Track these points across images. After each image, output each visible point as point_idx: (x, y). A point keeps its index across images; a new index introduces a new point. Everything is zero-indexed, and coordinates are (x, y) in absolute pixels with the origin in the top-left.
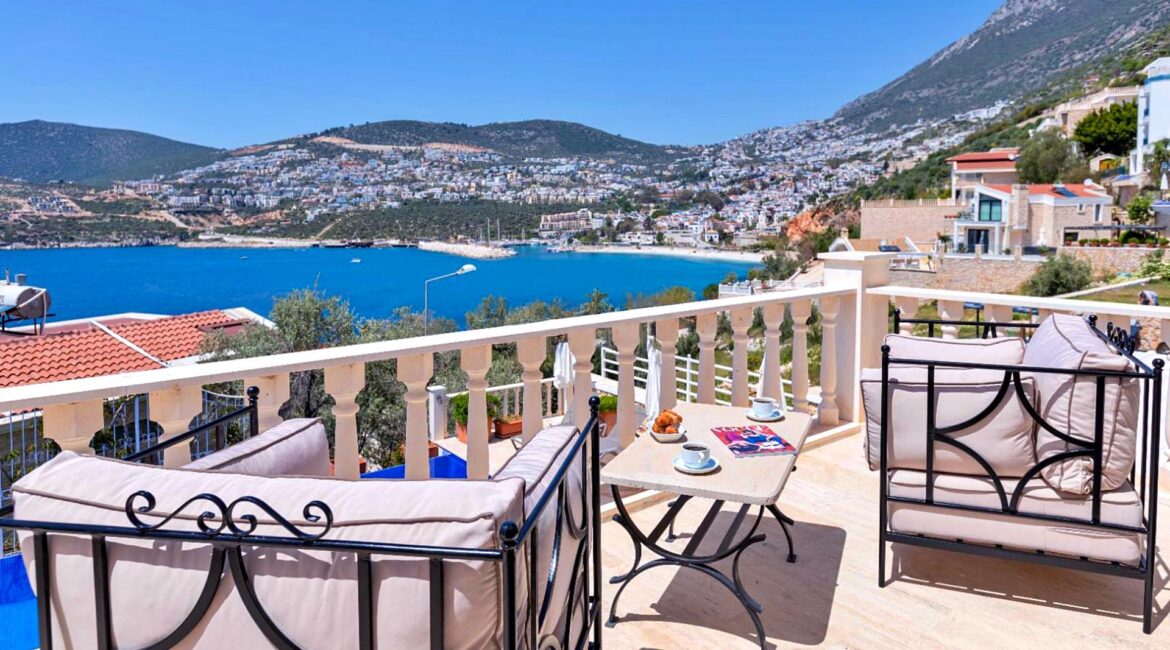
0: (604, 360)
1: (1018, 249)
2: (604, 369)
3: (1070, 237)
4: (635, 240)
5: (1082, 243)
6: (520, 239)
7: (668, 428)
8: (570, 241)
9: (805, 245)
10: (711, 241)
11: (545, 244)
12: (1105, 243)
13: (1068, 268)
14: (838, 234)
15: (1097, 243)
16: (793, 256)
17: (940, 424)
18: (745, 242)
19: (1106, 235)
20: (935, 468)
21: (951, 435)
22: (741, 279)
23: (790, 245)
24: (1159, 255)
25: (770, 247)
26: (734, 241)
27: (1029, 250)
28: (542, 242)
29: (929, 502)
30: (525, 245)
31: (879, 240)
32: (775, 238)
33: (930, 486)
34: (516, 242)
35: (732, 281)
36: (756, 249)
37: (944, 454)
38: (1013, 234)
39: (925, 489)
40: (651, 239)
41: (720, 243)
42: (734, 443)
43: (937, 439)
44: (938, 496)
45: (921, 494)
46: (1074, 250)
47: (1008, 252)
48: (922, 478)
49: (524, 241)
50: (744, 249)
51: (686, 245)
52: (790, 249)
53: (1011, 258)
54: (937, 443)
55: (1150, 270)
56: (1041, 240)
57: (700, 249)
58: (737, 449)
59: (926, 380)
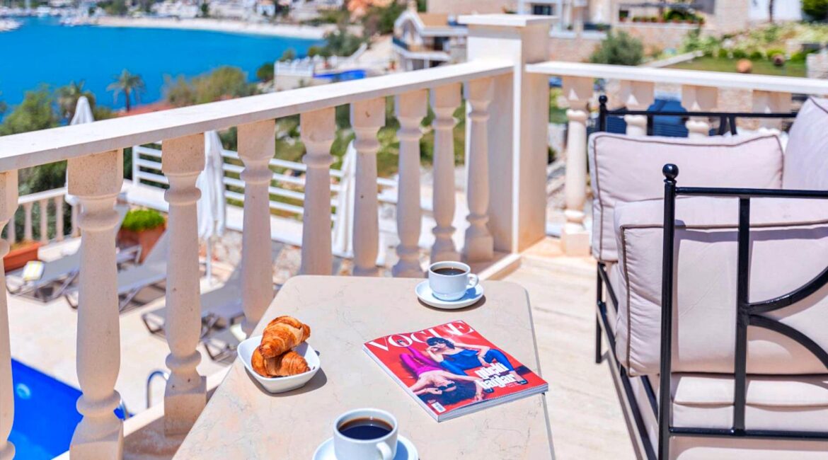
0: (137, 162)
1: (579, 25)
2: (137, 174)
3: (623, 14)
4: (174, 11)
5: (635, 20)
6: (23, 7)
7: (286, 360)
8: (91, 12)
9: (371, 19)
10: (265, 14)
11: (59, 16)
12: (653, 20)
13: (624, 44)
14: (404, 8)
15: (645, 20)
16: (357, 31)
17: (756, 295)
18: (304, 16)
19: (653, 12)
20: (749, 370)
21: (774, 314)
22: (301, 57)
23: (353, 18)
24: (697, 32)
25: (331, 21)
26: (291, 14)
27: (589, 27)
28: (55, 12)
29: (739, 432)
30: (30, 16)
31: (446, 15)
32: (337, 12)
33: (740, 403)
34: (17, 11)
35: (291, 58)
36: (315, 23)
37: (763, 346)
38: (575, 11)
39: (731, 408)
40: (194, 10)
41: (275, 16)
42: (425, 377)
43: (752, 324)
44: (754, 419)
45: (724, 419)
46: (627, 26)
47: (570, 28)
48: (726, 389)
49: (28, 11)
50: (302, 23)
51: (236, 18)
52: (353, 24)
53: (571, 34)
54: (752, 330)
55: (691, 47)
56: (599, 17)
57: (252, 23)
58: (436, 398)
59: (736, 222)
